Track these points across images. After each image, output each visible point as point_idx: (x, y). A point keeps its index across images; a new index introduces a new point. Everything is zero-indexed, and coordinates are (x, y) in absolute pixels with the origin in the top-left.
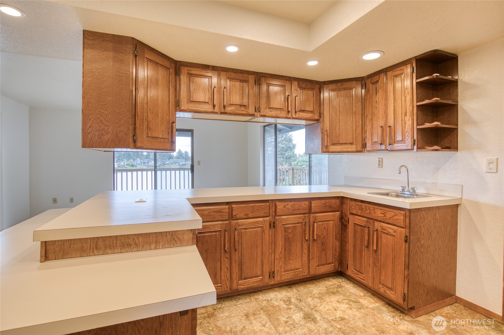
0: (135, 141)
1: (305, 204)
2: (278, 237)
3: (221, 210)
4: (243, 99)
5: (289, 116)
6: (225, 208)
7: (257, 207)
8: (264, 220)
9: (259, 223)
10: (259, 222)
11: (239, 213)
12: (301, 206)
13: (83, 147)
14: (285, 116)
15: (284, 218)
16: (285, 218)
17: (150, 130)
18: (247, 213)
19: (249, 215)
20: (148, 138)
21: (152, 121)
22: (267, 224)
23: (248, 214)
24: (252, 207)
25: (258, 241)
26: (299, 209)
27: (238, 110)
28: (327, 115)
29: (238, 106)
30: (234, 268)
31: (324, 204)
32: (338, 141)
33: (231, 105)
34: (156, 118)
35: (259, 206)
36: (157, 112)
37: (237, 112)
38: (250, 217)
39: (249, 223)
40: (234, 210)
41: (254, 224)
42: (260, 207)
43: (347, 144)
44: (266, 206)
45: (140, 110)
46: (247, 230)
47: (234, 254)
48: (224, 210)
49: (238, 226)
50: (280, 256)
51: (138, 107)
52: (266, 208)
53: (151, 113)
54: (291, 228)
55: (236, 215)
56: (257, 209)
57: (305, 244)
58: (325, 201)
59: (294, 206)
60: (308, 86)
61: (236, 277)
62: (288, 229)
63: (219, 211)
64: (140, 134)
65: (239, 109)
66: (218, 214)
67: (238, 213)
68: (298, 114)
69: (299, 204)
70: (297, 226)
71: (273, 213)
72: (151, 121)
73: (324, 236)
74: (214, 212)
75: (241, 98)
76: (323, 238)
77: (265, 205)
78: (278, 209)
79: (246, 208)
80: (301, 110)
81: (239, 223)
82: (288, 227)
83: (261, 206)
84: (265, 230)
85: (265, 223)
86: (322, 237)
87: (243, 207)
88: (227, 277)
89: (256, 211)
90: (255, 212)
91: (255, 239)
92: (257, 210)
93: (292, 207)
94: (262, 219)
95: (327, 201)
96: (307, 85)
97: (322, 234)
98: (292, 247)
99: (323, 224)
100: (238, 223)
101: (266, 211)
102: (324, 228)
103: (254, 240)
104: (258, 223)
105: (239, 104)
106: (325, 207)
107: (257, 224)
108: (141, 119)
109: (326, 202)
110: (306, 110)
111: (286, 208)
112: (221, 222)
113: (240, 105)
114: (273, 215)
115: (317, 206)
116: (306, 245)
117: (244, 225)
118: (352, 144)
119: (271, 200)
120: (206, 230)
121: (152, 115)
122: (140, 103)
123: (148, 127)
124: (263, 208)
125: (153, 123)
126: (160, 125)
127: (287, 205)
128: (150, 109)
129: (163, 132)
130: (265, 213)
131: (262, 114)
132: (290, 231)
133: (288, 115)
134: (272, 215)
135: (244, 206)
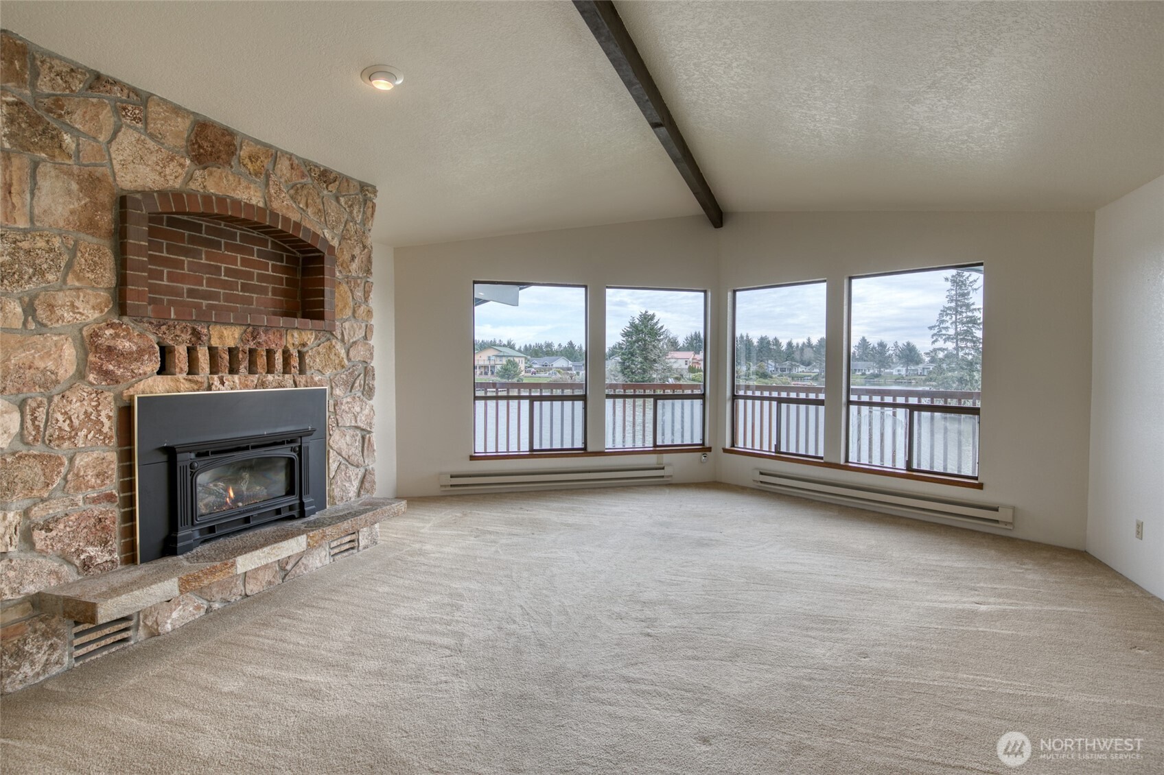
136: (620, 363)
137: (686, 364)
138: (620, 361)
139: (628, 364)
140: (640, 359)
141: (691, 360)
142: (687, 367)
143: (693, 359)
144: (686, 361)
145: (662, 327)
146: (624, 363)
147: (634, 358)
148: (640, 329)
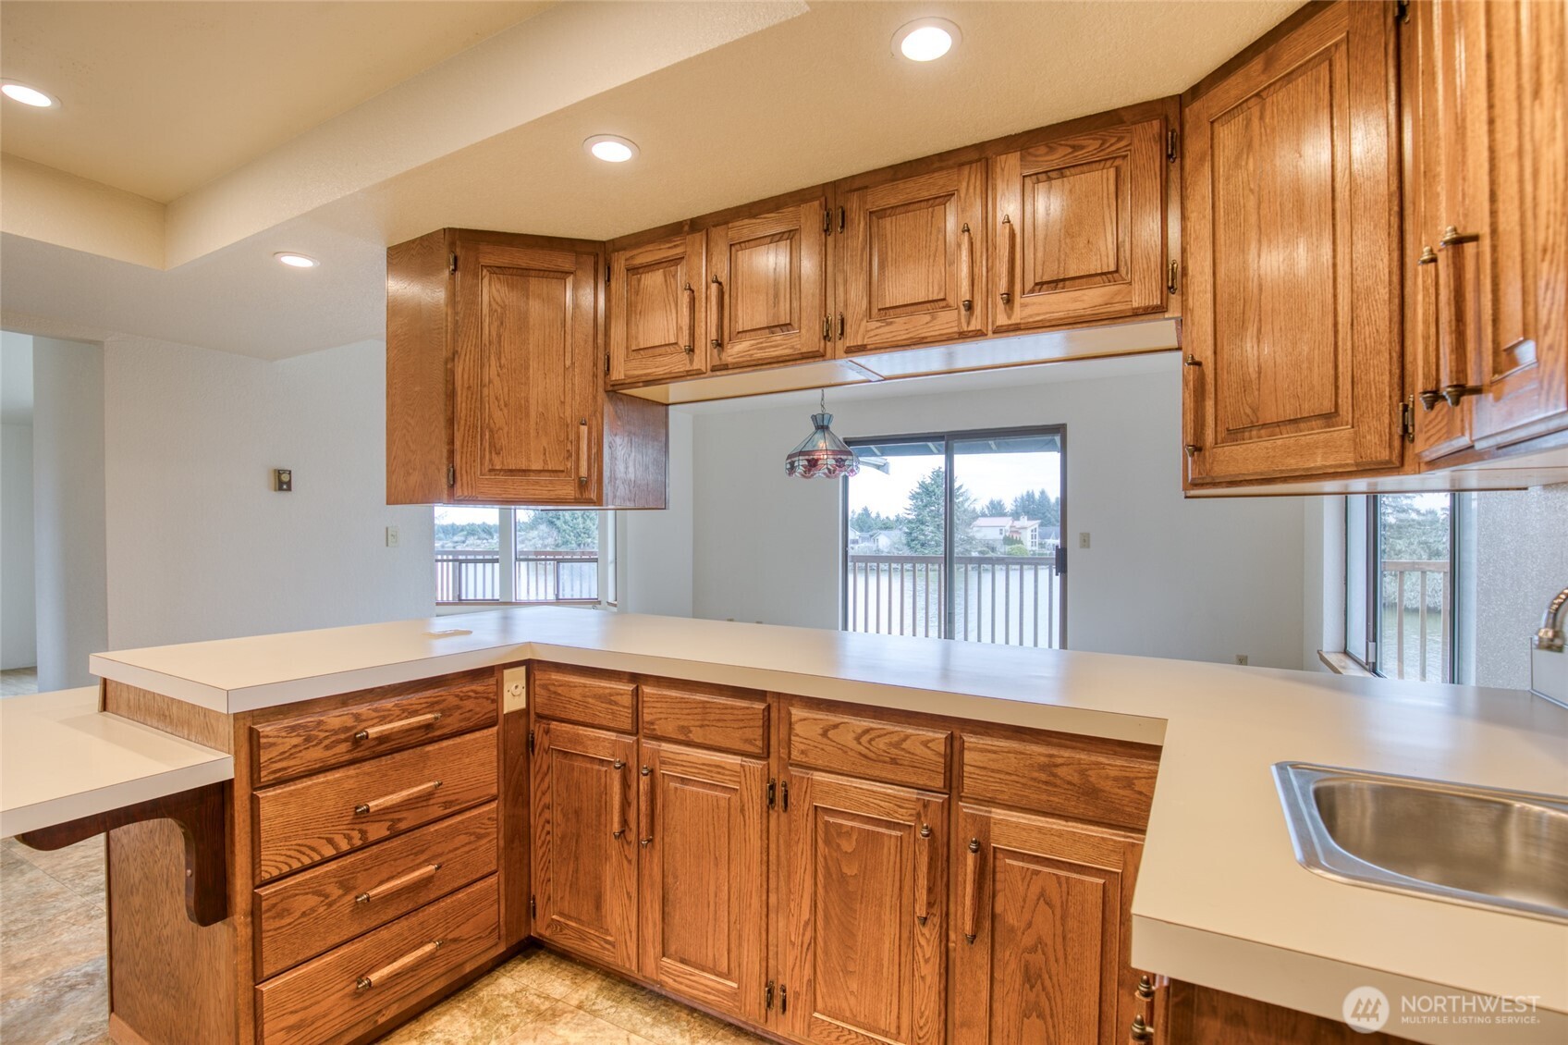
0: (452, 486)
1: (925, 744)
2: (796, 854)
3: (611, 695)
4: (778, 303)
5: (976, 324)
6: (622, 692)
7: (718, 711)
8: (742, 766)
9: (727, 772)
10: (724, 768)
11: (661, 719)
12: (904, 746)
13: (387, 504)
14: (956, 329)
15: (821, 783)
16: (829, 784)
17: (498, 454)
18: (686, 724)
19: (690, 732)
20: (493, 473)
21: (506, 429)
22: (753, 784)
23: (688, 727)
24: (701, 705)
25: (720, 839)
26: (894, 761)
27: (761, 349)
28: (1202, 273)
29: (763, 331)
30: (649, 904)
31: (1042, 768)
32: (1254, 411)
33: (740, 335)
34: (521, 419)
35: (726, 707)
36: (523, 402)
37: (759, 355)
38: (696, 740)
39: (693, 764)
40: (649, 705)
41: (708, 771)
42: (730, 711)
43: (1302, 425)
44: (748, 711)
45: (464, 404)
46: (686, 787)
47: (648, 854)
48: (619, 697)
49: (658, 763)
50: (803, 935)
51: (459, 399)
52: (751, 724)
53: (503, 406)
54: (855, 837)
55: (652, 724)
56: (717, 717)
57: (923, 935)
58: (1054, 751)
59: (870, 742)
60: (1082, 147)
61: (654, 940)
62: (839, 834)
63: (608, 699)
64: (464, 465)
65: (764, 345)
66: (603, 705)
67: (659, 716)
68: (1024, 306)
69: (895, 738)
70: (884, 834)
71: (782, 751)
72: (500, 429)
73: (1040, 940)
74: (595, 696)
75: (771, 302)
76: (1033, 950)
77: (748, 708)
78: (797, 735)
79: (684, 706)
80: (1042, 284)
81: (662, 754)
82: (841, 825)
83: (733, 708)
84: (746, 808)
85: (748, 782)
86: (1028, 940)
87: (671, 697)
88: (629, 926)
89: (714, 723)
90: (712, 728)
91: (711, 828)
92: (719, 720)
93: (860, 743)
94: (737, 760)
95: (1066, 753)
96: (1075, 148)
97: (1029, 925)
98: (856, 923)
99: (1037, 873)
100: (659, 751)
101: (749, 733)
102: (1042, 894)
103: (708, 833)
104: (723, 774)
105: (765, 326)
106: (1046, 783)
107: (719, 773)
108: (467, 428)
109: (1060, 761)
110: (1072, 274)
111: (828, 738)
112: (612, 736)
113: (768, 328)
114: (782, 755)
115: (995, 766)
116: (928, 941)
117: (677, 765)
118: (1330, 418)
119: (774, 693)
120: (575, 750)
121: (506, 411)
122: (466, 386)
123: (492, 445)
124: (740, 717)
125: (508, 433)
126: (533, 433)
127: (836, 726)
128: (496, 398)
129: (545, 454)
130: (747, 741)
131: (850, 342)
132: (848, 846)
133: (969, 324)
134: (780, 757)
135: (676, 698)
136: (906, 533)
137: (1001, 534)
138: (907, 530)
139: (916, 535)
140: (931, 528)
141: (1007, 528)
142: (1002, 537)
143: (1011, 527)
144: (1001, 530)
145: (961, 487)
146: (911, 533)
147: (923, 527)
148: (931, 489)
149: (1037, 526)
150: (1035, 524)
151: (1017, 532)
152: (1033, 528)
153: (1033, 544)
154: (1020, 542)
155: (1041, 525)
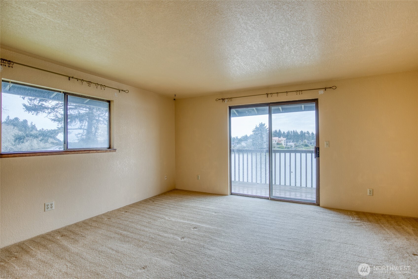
149: (285, 140)
150: (285, 139)
151: (280, 141)
152: (284, 140)
153: (285, 145)
154: (282, 144)
155: (286, 139)
